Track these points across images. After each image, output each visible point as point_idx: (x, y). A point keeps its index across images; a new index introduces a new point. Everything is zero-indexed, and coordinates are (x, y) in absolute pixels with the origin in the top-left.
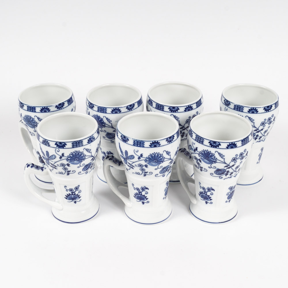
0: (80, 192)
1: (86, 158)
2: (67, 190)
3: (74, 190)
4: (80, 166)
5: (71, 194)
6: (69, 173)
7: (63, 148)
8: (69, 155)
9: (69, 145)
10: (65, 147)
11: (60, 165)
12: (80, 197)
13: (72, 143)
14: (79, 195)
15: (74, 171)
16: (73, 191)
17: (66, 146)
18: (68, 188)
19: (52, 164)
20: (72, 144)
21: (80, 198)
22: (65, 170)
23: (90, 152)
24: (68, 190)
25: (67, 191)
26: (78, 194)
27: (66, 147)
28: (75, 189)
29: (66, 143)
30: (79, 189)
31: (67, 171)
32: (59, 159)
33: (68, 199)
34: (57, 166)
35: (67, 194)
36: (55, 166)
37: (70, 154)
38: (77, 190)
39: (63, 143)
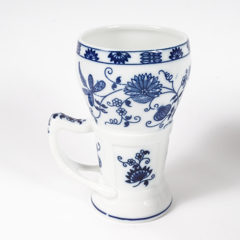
0: (147, 161)
1: (162, 91)
2: (124, 164)
3: (137, 161)
4: (150, 108)
5: (133, 169)
6: (129, 121)
7: (124, 64)
8: (131, 81)
9: (135, 58)
10: (127, 61)
11: (112, 104)
12: (151, 170)
13: (141, 55)
14: (149, 168)
15: (138, 119)
16: (135, 164)
17: (129, 59)
18: (125, 160)
19: (98, 102)
20: (141, 57)
21: (150, 172)
22: (121, 114)
23: (171, 80)
24: (126, 164)
25: (126, 166)
26: (145, 167)
27: (130, 61)
28: (138, 159)
29: (129, 53)
30: (144, 157)
31: (124, 117)
32: (112, 90)
33: (132, 181)
34: (106, 105)
35: (128, 173)
36: (104, 106)
37: (132, 79)
38: (143, 159)
39: (124, 54)
